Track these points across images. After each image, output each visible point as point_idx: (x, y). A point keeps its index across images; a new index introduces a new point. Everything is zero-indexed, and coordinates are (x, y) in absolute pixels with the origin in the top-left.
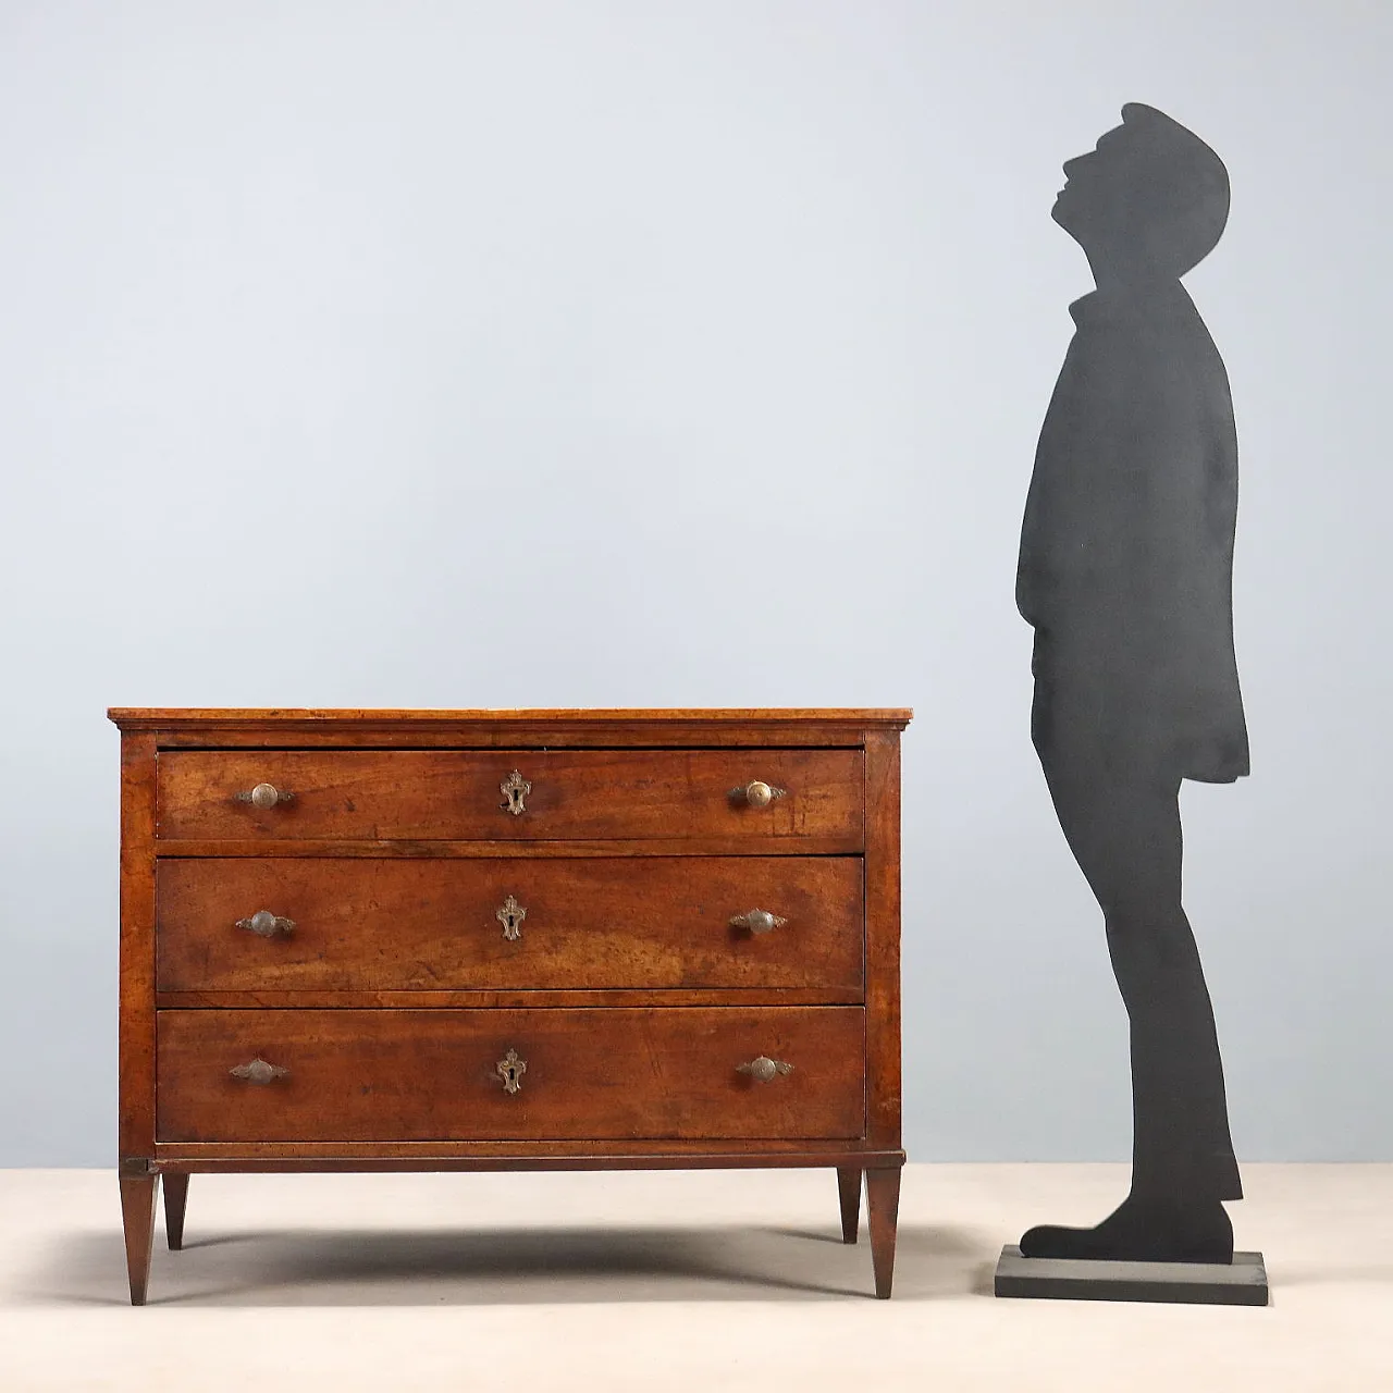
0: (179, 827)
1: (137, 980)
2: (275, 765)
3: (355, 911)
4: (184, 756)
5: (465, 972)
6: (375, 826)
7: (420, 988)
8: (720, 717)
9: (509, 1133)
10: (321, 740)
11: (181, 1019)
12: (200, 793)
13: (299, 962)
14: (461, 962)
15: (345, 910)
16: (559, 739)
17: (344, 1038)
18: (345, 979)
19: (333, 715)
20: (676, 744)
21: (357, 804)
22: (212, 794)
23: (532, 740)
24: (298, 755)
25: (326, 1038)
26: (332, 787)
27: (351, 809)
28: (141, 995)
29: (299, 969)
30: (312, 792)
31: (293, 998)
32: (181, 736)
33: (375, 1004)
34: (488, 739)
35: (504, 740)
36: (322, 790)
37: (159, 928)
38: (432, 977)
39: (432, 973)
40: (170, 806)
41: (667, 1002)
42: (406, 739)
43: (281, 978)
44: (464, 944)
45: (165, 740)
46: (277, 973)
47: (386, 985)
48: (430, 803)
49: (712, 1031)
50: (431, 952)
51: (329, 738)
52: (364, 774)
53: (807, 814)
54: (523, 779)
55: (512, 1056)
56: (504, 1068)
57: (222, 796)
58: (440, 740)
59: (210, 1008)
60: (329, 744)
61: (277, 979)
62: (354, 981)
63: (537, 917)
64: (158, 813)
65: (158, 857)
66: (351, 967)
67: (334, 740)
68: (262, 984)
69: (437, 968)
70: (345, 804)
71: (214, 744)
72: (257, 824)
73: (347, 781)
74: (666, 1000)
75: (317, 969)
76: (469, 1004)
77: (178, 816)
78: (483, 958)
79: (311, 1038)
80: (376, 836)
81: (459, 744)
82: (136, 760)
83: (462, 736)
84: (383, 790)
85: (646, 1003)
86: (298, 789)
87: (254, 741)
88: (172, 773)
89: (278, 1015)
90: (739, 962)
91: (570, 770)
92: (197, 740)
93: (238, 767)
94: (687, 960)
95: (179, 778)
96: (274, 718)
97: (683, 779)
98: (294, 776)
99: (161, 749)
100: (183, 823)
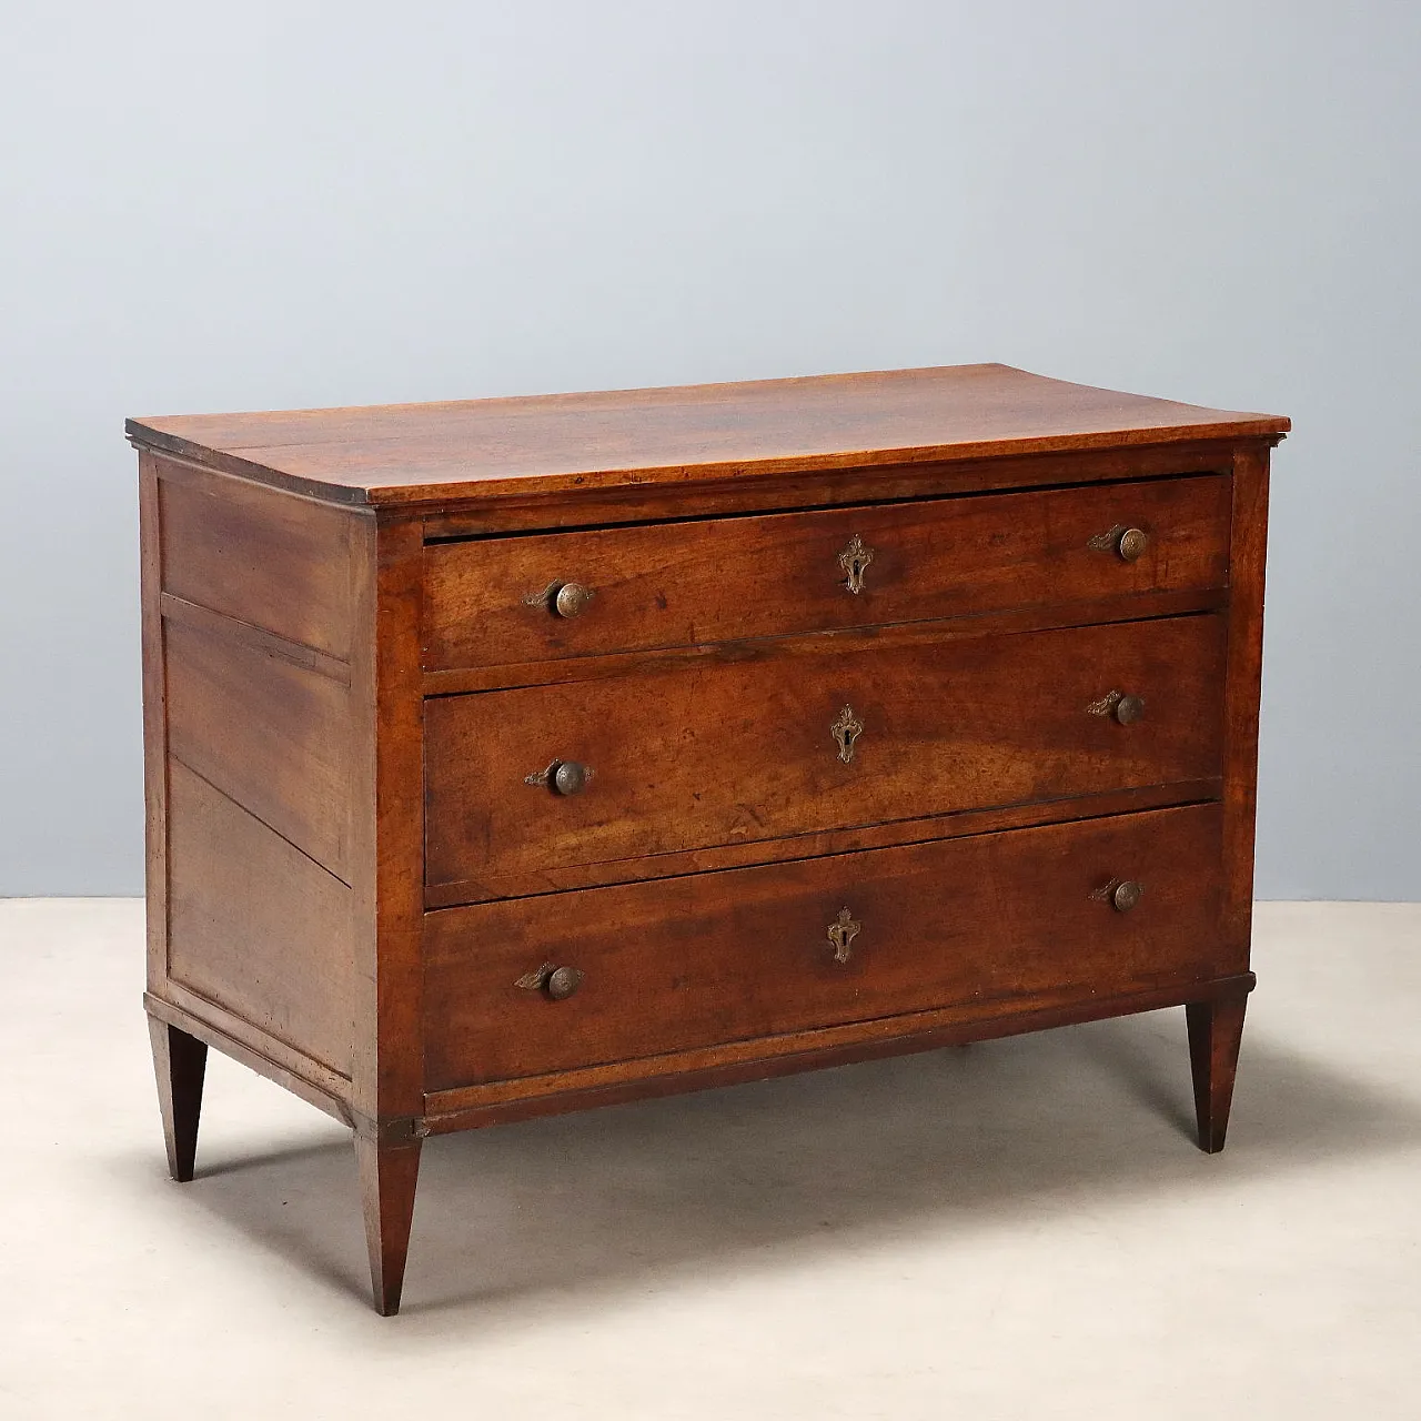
0: (453, 651)
1: (400, 874)
2: (572, 553)
3: (665, 745)
4: (458, 550)
5: (793, 812)
6: (692, 625)
7: (743, 842)
8: (1092, 445)
9: (841, 1015)
10: (630, 513)
11: (454, 921)
12: (478, 601)
13: (600, 824)
14: (788, 800)
15: (656, 744)
16: (906, 488)
17: (652, 919)
18: (654, 838)
19: (651, 477)
20: (1036, 482)
21: (669, 595)
22: (495, 601)
23: (877, 491)
24: (599, 536)
25: (632, 921)
26: (640, 576)
27: (663, 604)
28: (405, 896)
29: (600, 832)
30: (616, 585)
31: (595, 874)
32: (454, 521)
33: (691, 869)
34: (826, 496)
35: (846, 494)
36: (627, 582)
37: (430, 798)
38: (756, 823)
39: (757, 818)
40: (441, 621)
41: (1018, 823)
42: (731, 502)
43: (579, 847)
44: (792, 773)
45: (435, 528)
46: (573, 841)
47: (704, 841)
48: (757, 586)
49: (1064, 853)
50: (755, 788)
51: (639, 508)
52: (681, 553)
53: (1170, 562)
54: (864, 545)
55: (846, 915)
56: (834, 931)
57: (506, 602)
58: (772, 499)
59: (491, 901)
60: (640, 517)
61: (573, 849)
62: (666, 840)
63: (876, 729)
64: (424, 633)
65: (426, 697)
66: (661, 821)
67: (645, 511)
68: (557, 859)
69: (759, 811)
70: (657, 599)
71: (496, 529)
72: (548, 638)
73: (659, 567)
74: (1014, 820)
75: (622, 829)
76: (798, 854)
77: (450, 635)
78: (813, 789)
79: (613, 923)
80: (692, 639)
81: (793, 503)
82: (396, 559)
83: (797, 493)
84: (702, 574)
85: (994, 827)
86: (598, 584)
87: (548, 521)
88: (443, 575)
89: (574, 898)
90: (1093, 760)
91: (917, 528)
92: (477, 526)
93: (526, 560)
94: (1039, 766)
95: (451, 581)
96: (578, 487)
97: (1042, 529)
98: (594, 565)
99: (430, 541)
100: (455, 644)
